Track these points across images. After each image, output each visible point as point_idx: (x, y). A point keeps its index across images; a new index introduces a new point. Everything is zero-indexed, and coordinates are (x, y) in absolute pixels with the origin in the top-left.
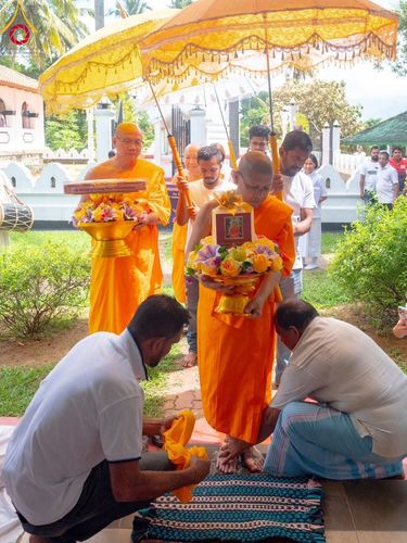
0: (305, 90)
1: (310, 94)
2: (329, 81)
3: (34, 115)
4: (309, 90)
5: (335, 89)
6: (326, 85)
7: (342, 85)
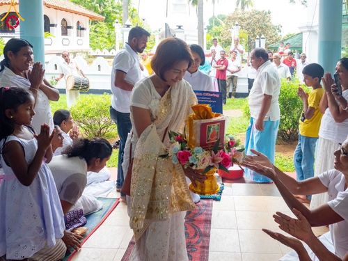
0: (247, 16)
1: (250, 18)
2: (261, 10)
3: (83, 29)
4: (248, 16)
5: (265, 16)
6: (259, 13)
7: (269, 13)
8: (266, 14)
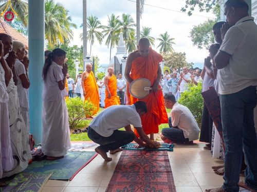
7: (185, 54)
8: (182, 55)
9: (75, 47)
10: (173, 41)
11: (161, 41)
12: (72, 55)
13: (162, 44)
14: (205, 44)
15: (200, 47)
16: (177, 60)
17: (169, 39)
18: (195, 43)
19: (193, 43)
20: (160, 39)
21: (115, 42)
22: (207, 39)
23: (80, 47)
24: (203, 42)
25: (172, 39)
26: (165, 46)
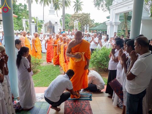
1: (81, 16)
5: (87, 15)
6: (85, 14)
7: (89, 14)
8: (88, 15)
9: (21, 4)
10: (82, 3)
11: (75, 3)
12: (19, 10)
13: (75, 5)
14: (101, 7)
15: (98, 9)
16: (85, 18)
17: (80, 2)
18: (96, 6)
19: (95, 6)
20: (75, 2)
21: (46, 3)
22: (103, 4)
23: (24, 5)
24: (101, 6)
25: (81, 2)
26: (77, 6)
